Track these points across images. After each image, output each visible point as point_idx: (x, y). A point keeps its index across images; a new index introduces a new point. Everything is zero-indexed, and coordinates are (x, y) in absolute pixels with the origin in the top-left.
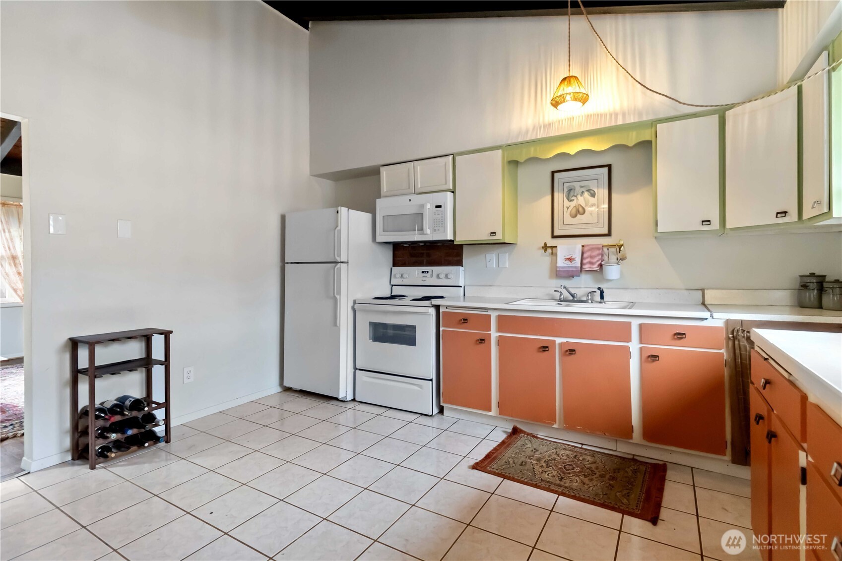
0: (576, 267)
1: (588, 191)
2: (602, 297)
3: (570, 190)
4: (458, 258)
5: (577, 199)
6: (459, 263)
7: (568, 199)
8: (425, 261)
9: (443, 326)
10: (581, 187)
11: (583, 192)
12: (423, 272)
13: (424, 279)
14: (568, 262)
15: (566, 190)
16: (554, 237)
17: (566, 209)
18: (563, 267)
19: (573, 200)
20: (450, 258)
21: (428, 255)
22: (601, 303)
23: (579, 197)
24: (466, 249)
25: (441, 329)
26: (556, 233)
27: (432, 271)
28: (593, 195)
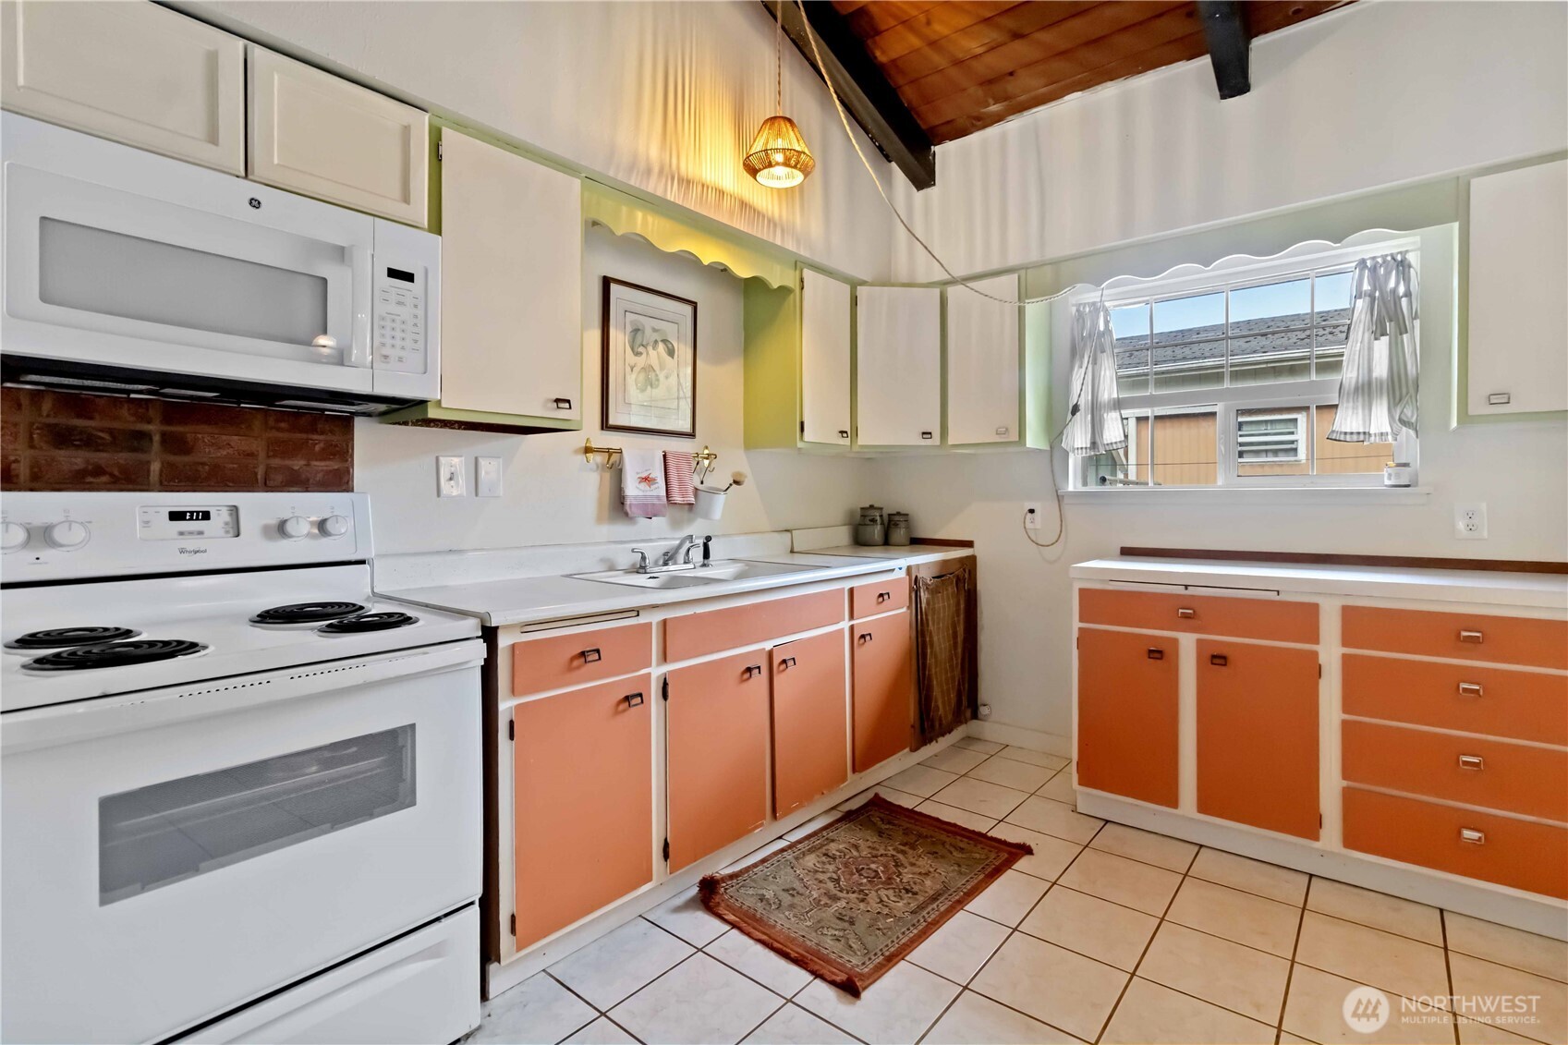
0: (658, 497)
1: (665, 341)
2: (706, 555)
3: (636, 331)
4: (334, 465)
5: (648, 353)
6: (340, 481)
7: (633, 349)
8: (155, 467)
9: (513, 692)
10: (655, 330)
11: (656, 342)
12: (176, 516)
13: (191, 543)
14: (644, 486)
15: (629, 329)
16: (605, 425)
17: (628, 369)
18: (636, 497)
19: (641, 354)
20: (297, 464)
21: (175, 444)
22: (704, 565)
23: (650, 348)
24: (366, 435)
25: (505, 706)
26: (612, 422)
27: (234, 510)
28: (671, 353)
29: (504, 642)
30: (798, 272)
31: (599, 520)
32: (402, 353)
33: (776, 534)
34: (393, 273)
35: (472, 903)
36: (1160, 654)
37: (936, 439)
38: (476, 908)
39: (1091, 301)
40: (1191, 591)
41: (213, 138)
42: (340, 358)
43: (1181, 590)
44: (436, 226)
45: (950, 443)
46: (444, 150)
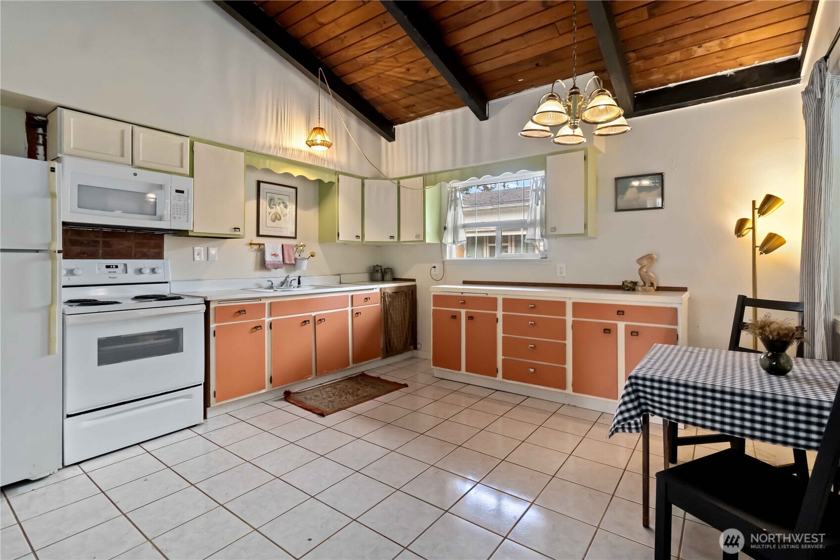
0: (279, 261)
1: (283, 203)
2: (299, 283)
3: (271, 200)
4: (157, 250)
5: (276, 208)
6: (159, 256)
7: (270, 207)
8: (101, 251)
9: (215, 322)
10: (279, 199)
11: (280, 203)
14: (273, 257)
15: (268, 199)
16: (258, 235)
17: (268, 214)
18: (270, 261)
19: (273, 208)
21: (107, 244)
22: (298, 287)
23: (277, 206)
24: (168, 241)
25: (213, 326)
26: (261, 233)
27: (125, 265)
28: (286, 207)
29: (212, 306)
30: (337, 176)
31: (256, 270)
32: (180, 216)
33: (333, 277)
34: (177, 191)
35: (201, 385)
36: (455, 317)
37: (396, 239)
38: (202, 386)
39: (454, 186)
40: (464, 295)
41: (122, 155)
42: (161, 219)
43: (460, 294)
44: (192, 175)
45: (401, 240)
46: (195, 149)
